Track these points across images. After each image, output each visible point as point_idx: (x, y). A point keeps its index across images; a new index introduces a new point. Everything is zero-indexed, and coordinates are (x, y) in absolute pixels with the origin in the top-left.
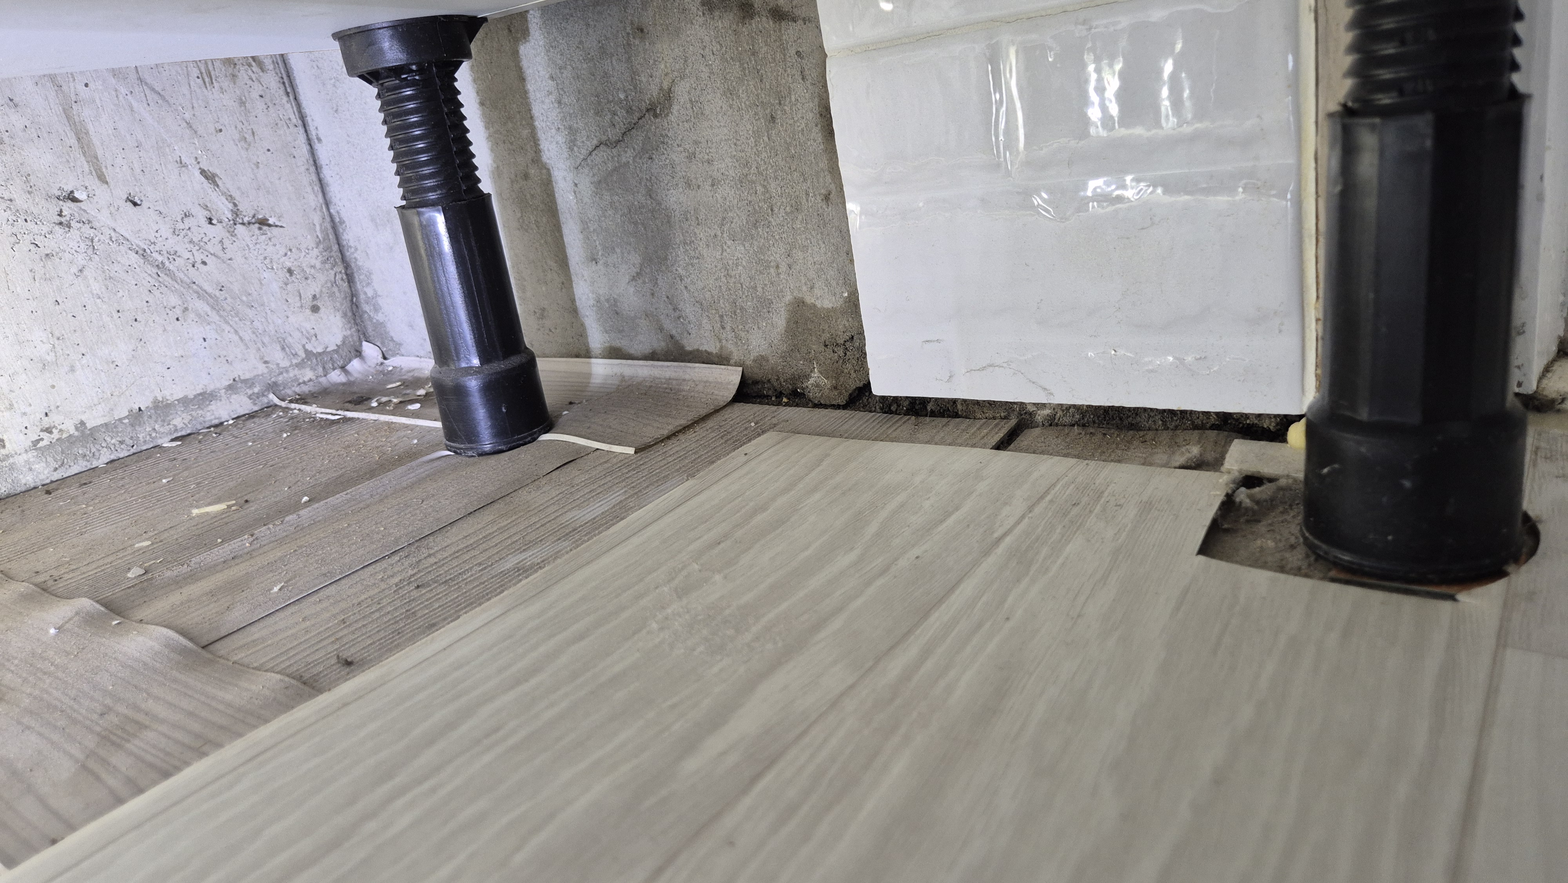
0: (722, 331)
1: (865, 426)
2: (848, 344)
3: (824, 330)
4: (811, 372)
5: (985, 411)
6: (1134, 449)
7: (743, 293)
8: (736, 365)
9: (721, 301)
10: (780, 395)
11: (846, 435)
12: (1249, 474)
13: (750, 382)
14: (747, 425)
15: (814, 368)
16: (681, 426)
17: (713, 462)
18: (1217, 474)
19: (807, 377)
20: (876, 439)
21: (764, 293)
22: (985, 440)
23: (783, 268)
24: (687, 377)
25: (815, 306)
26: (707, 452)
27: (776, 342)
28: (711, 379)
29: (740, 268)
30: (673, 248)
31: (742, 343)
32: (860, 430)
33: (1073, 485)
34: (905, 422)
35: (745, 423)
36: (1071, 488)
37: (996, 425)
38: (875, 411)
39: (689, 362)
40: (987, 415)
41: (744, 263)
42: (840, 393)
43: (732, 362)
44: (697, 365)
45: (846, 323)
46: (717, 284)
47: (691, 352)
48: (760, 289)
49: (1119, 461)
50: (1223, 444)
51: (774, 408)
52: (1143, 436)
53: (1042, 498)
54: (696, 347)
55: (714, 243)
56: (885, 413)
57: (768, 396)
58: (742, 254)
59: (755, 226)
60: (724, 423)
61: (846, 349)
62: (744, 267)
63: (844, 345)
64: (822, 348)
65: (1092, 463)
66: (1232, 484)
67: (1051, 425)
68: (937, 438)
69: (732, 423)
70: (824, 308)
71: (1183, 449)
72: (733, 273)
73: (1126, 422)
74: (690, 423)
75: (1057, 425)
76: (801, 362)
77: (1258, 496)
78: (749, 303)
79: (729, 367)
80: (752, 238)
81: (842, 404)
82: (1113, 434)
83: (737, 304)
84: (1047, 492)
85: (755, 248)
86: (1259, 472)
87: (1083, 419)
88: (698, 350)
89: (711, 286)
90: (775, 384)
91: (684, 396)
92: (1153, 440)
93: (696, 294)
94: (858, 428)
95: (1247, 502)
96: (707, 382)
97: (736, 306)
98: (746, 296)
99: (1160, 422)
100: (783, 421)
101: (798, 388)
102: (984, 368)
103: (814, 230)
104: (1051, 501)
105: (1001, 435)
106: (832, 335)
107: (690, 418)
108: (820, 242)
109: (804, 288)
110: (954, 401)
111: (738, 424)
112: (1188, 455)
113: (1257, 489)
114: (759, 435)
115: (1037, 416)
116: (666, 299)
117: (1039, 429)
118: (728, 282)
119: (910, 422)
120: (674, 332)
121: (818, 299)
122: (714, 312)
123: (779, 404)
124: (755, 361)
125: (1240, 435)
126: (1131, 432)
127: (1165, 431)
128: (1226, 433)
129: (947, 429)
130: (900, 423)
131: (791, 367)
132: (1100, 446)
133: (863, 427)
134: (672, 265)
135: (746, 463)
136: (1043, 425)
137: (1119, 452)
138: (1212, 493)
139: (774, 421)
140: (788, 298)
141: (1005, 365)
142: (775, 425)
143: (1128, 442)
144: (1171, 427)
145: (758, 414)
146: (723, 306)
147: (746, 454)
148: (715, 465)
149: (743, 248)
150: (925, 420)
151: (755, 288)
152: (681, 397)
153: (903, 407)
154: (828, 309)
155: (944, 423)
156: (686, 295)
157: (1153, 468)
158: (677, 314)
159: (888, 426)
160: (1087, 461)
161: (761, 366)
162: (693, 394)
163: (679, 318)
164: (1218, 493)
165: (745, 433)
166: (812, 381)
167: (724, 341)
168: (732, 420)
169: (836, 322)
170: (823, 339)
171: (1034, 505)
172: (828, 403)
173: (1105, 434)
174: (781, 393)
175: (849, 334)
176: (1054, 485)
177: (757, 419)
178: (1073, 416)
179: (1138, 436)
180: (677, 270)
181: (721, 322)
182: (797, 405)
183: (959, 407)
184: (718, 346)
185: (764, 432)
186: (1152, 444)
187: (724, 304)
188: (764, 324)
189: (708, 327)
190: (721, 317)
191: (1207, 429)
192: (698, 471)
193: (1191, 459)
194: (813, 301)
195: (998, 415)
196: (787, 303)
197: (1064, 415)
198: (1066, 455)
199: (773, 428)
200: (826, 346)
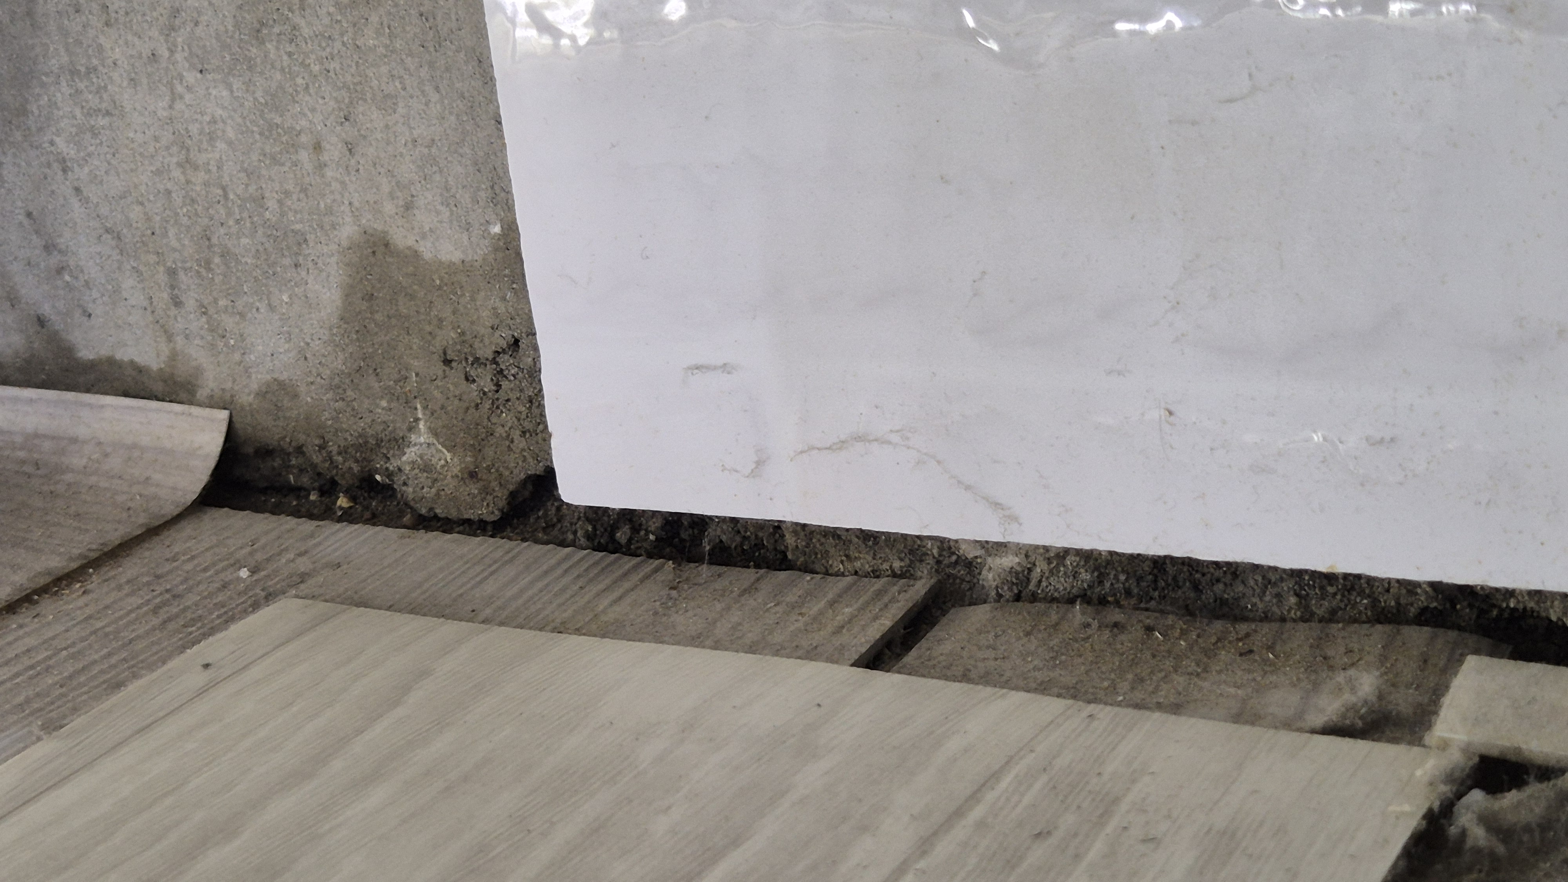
0: (173, 311)
1: (540, 585)
2: (505, 361)
3: (441, 320)
4: (410, 429)
5: (853, 553)
6: (1219, 672)
7: (229, 214)
8: (213, 403)
9: (172, 233)
10: (329, 489)
11: (488, 611)
12: (1495, 753)
13: (250, 450)
14: (228, 576)
15: (417, 420)
16: (49, 574)
17: (118, 685)
18: (1416, 749)
19: (400, 443)
20: (560, 629)
21: (283, 214)
22: (845, 638)
23: (333, 151)
24: (82, 431)
25: (416, 254)
26: (109, 655)
27: (316, 345)
28: (145, 441)
29: (221, 145)
30: (43, 85)
31: (226, 345)
32: (525, 596)
33: (1044, 778)
34: (647, 577)
35: (224, 569)
36: (1038, 785)
37: (879, 594)
38: (573, 544)
39: (88, 391)
40: (858, 564)
41: (231, 134)
42: (486, 491)
43: (202, 394)
44: (109, 400)
45: (498, 304)
46: (161, 187)
47: (92, 366)
48: (272, 204)
49: (1176, 709)
50: (1442, 663)
51: (308, 526)
52: (1248, 635)
53: (959, 813)
54: (104, 351)
55: (149, 75)
56: (598, 548)
57: (299, 489)
58: (224, 108)
59: (258, 34)
60: (168, 567)
61: (501, 371)
62: (230, 143)
63: (494, 361)
64: (439, 368)
65: (1105, 713)
66: (1445, 783)
67: (1018, 598)
68: (721, 629)
69: (189, 567)
70: (441, 263)
71: (1340, 678)
72: (201, 159)
73: (1208, 596)
74: (74, 565)
75: (1034, 598)
76: (384, 403)
77: (1511, 818)
78: (244, 241)
79: (195, 410)
80: (250, 68)
81: (492, 518)
82: (1172, 627)
83: (214, 240)
84: (974, 797)
85: (259, 94)
86: (1518, 750)
87: (1101, 583)
88: (111, 361)
89: (143, 188)
90: (316, 458)
91: (69, 485)
92: (1270, 648)
93: (104, 210)
94: (522, 591)
95: (1478, 835)
96: (135, 446)
97: (210, 247)
98: (237, 222)
99: (1293, 600)
100: (327, 565)
101: (377, 471)
102: (841, 445)
103: (410, 54)
104: (981, 825)
105: (886, 623)
106: (463, 334)
107: (76, 552)
108: (428, 88)
109: (389, 208)
110: (777, 527)
111: (205, 570)
112: (1348, 698)
113: (1511, 797)
114: (256, 606)
115: (984, 572)
116: (26, 222)
117: (986, 607)
118: (188, 182)
119: (660, 577)
120: (46, 309)
121: (424, 236)
122: (153, 258)
123: (326, 513)
124: (262, 394)
125: (1486, 642)
126: (1218, 625)
127: (1302, 626)
128: (1452, 635)
129: (750, 602)
130: (635, 578)
131: (355, 414)
132: (1134, 663)
133: (535, 590)
134: (40, 129)
135: (201, 693)
136: (1000, 596)
137: (1180, 680)
138: (1391, 808)
139: (303, 565)
140: (348, 231)
141: (895, 438)
142: (303, 577)
143: (1206, 652)
144: (1320, 612)
145: (263, 541)
146: (174, 243)
147: (207, 666)
148: (123, 694)
149: (225, 93)
150: (699, 575)
151: (260, 200)
152: (61, 488)
153: (647, 532)
154: (451, 264)
155: (746, 584)
156: (77, 210)
157: (1256, 731)
158: (55, 259)
159: (601, 586)
160: (1092, 708)
161: (279, 408)
162: (93, 479)
163: (60, 270)
164: (1407, 808)
165: (220, 598)
166: (411, 454)
167: (180, 340)
168: (193, 558)
169: (473, 299)
170: (438, 344)
171: (935, 834)
172: (454, 514)
173: (1149, 629)
174: (333, 483)
175: (506, 333)
176: (995, 776)
177: (259, 556)
178: (1075, 575)
179: (1232, 636)
180: (52, 143)
181: (173, 287)
182: (373, 520)
183: (790, 540)
184: (165, 349)
185: (270, 597)
186: (1266, 661)
187: (179, 240)
188: (285, 298)
189: (138, 299)
190: (172, 273)
191: (1408, 622)
192: (75, 710)
193: (1353, 708)
194: (410, 242)
195: (886, 566)
196: (345, 243)
197: (1051, 571)
198: (1043, 688)
199: (296, 585)
200: (447, 362)
